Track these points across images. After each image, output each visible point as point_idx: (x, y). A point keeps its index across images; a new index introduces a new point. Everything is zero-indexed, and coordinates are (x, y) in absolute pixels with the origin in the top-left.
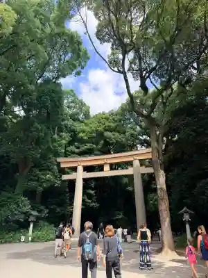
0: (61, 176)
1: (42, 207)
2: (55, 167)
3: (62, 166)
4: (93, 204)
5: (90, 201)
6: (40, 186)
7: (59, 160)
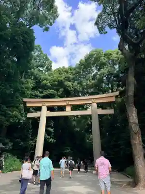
0: (26, 114)
1: (7, 141)
2: (22, 106)
3: (28, 105)
4: (51, 140)
5: (49, 137)
6: (7, 120)
7: (25, 100)
